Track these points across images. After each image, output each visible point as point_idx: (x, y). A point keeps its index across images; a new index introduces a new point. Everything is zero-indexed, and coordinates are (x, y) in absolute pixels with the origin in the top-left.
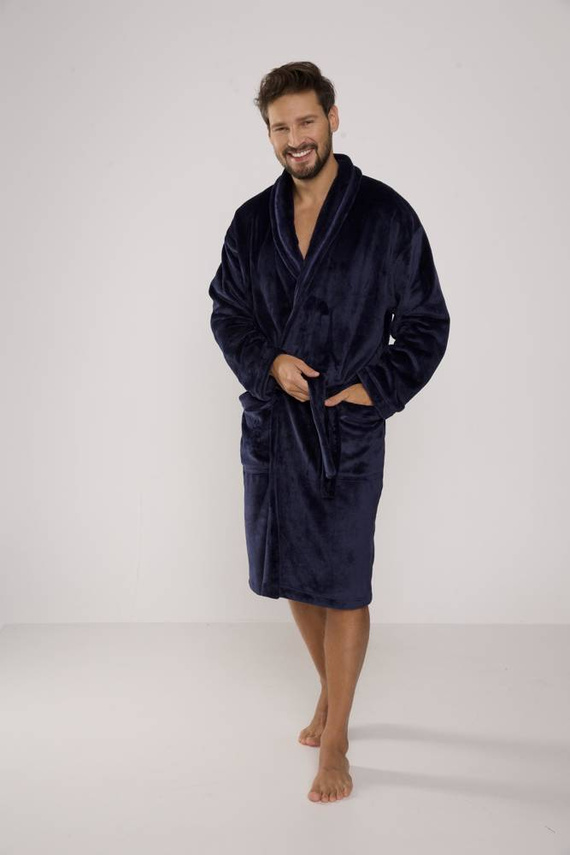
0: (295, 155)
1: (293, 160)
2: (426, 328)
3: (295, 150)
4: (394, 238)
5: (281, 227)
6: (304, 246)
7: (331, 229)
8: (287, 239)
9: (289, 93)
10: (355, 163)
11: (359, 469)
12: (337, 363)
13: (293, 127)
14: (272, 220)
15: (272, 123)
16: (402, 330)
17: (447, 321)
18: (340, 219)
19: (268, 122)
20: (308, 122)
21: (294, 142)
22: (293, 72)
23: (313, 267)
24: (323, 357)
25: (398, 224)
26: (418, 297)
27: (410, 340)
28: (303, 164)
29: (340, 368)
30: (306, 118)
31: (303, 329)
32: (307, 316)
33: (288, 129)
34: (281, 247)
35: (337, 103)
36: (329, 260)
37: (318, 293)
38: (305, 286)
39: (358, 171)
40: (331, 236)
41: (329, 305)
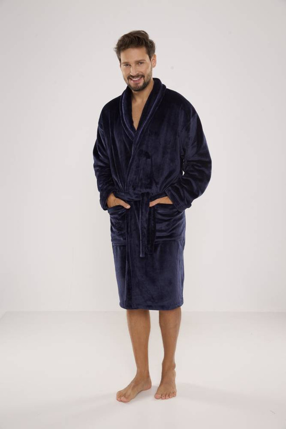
0: (134, 79)
1: (132, 81)
2: (199, 167)
3: (133, 77)
4: (181, 119)
5: (125, 115)
6: (136, 125)
7: (149, 115)
8: (128, 121)
9: (132, 47)
10: (163, 82)
11: (171, 236)
12: (157, 183)
13: (133, 65)
14: (120, 112)
15: (122, 61)
16: (187, 168)
17: (210, 162)
18: (154, 109)
19: (120, 60)
20: (141, 63)
21: (133, 73)
22: (135, 37)
23: (141, 134)
24: (149, 180)
25: (183, 112)
26: (195, 149)
27: (191, 173)
28: (137, 84)
29: (159, 186)
30: (140, 61)
31: (138, 167)
32: (139, 160)
33: (130, 65)
34: (125, 125)
35: (156, 53)
36: (149, 130)
37: (144, 148)
38: (137, 144)
39: (164, 86)
40: (150, 118)
41: (150, 154)
